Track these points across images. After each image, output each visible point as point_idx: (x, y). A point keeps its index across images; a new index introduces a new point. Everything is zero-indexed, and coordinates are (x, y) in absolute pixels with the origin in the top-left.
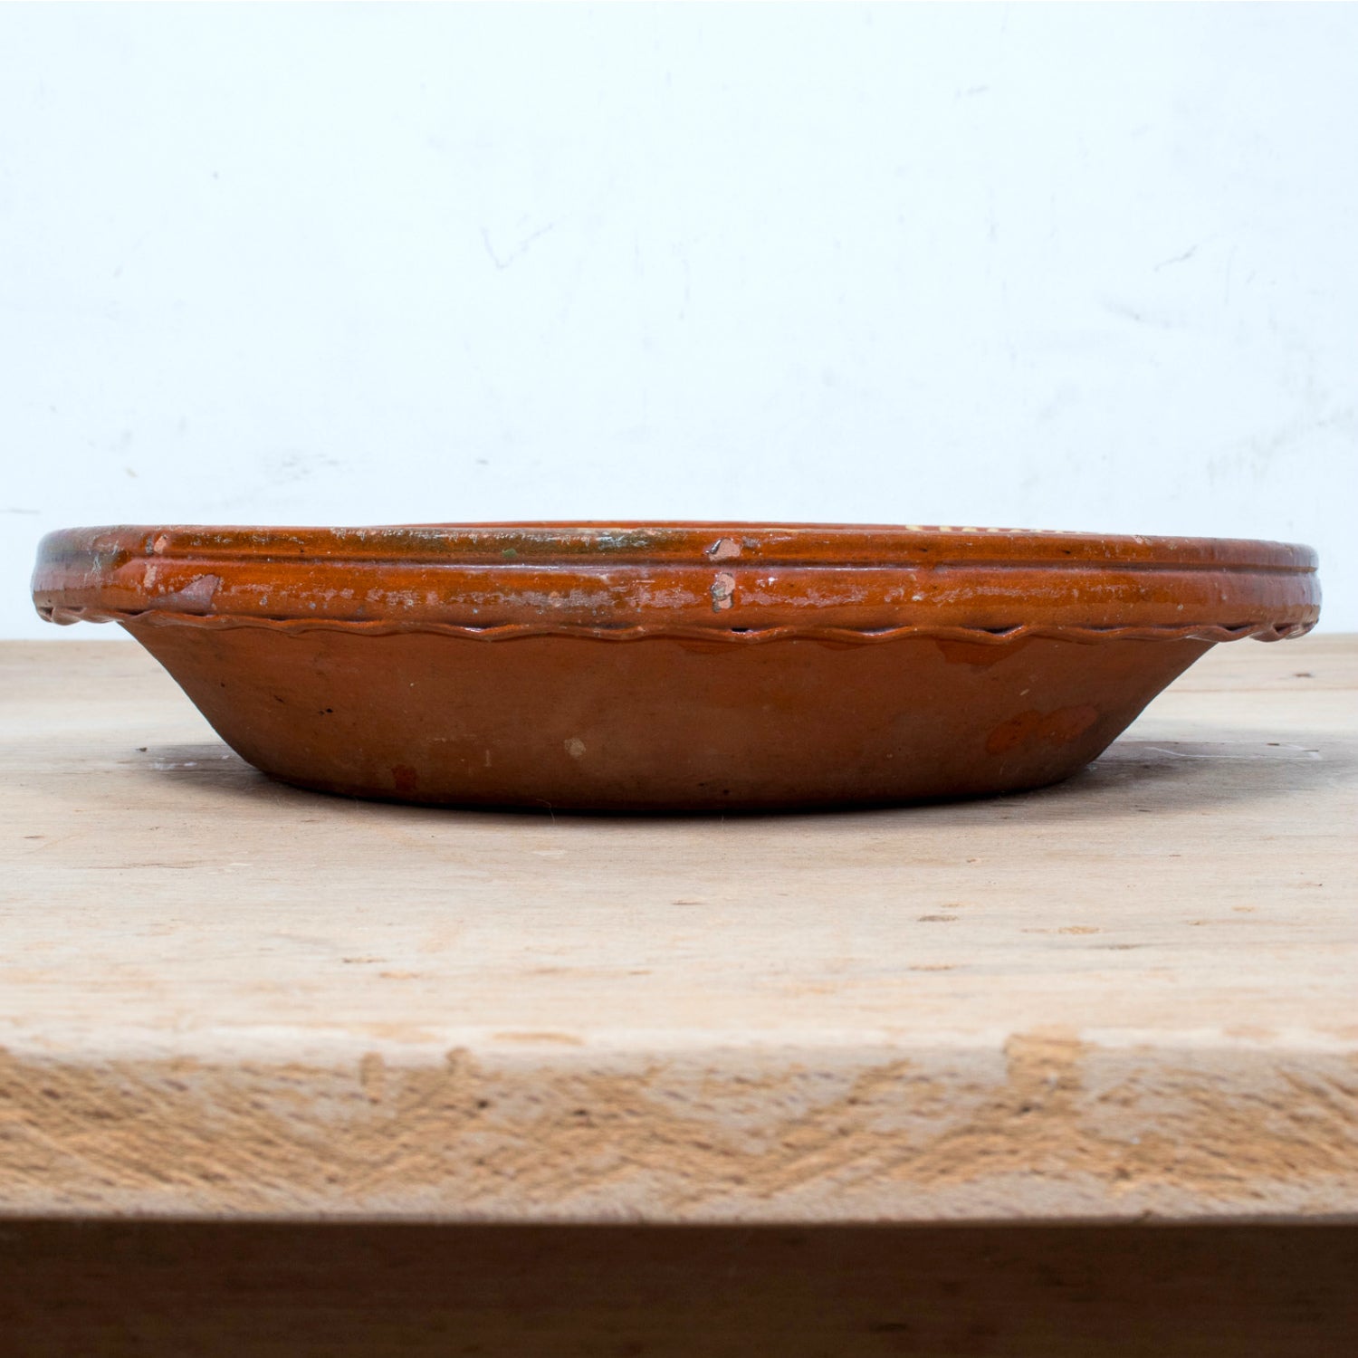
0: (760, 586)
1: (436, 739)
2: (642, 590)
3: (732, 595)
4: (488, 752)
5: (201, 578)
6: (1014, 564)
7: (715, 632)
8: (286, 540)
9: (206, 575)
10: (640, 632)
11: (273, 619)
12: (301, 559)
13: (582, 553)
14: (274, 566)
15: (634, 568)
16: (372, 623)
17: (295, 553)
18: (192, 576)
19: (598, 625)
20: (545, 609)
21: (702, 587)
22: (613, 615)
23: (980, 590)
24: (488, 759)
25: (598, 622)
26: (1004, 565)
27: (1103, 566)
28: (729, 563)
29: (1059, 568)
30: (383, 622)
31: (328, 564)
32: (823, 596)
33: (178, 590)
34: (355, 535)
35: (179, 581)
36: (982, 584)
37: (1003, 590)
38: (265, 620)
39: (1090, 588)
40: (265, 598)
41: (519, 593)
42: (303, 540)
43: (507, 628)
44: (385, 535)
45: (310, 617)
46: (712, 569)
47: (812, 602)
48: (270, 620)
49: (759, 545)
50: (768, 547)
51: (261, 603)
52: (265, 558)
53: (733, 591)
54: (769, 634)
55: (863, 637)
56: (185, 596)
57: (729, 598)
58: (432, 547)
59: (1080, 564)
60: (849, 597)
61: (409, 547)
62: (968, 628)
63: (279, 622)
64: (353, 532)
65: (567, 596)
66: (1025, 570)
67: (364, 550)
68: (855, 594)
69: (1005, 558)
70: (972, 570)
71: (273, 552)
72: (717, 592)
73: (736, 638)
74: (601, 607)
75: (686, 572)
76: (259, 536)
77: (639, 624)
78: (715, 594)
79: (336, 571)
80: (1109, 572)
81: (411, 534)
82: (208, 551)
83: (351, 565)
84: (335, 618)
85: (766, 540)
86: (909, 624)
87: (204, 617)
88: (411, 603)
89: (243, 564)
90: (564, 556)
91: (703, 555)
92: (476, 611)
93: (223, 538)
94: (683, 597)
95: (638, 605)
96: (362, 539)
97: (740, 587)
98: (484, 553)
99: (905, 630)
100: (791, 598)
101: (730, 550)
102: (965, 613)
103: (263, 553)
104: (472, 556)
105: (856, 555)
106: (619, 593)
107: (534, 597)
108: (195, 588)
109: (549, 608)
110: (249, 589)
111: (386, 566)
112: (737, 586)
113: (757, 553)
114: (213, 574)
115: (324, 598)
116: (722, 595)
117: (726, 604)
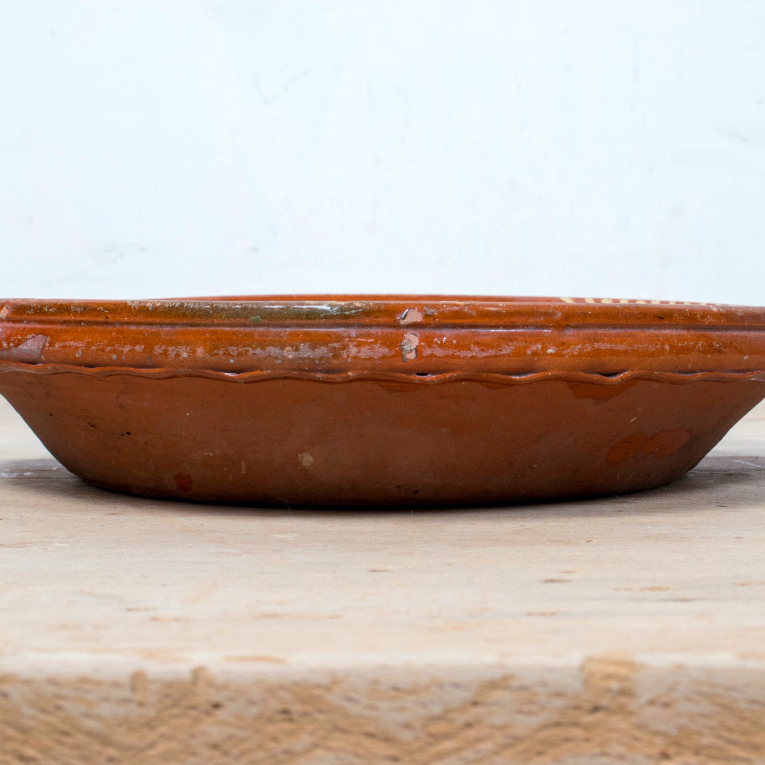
0: (436, 343)
1: (206, 454)
2: (351, 345)
3: (416, 349)
4: (243, 463)
5: (33, 337)
6: (622, 327)
7: (404, 376)
8: (95, 309)
9: (37, 335)
10: (350, 376)
11: (85, 367)
12: (106, 323)
13: (309, 319)
14: (87, 328)
15: (346, 330)
16: (157, 369)
17: (102, 319)
18: (27, 336)
19: (320, 371)
20: (281, 359)
21: (395, 343)
22: (330, 364)
23: (596, 345)
24: (243, 468)
25: (320, 368)
26: (614, 327)
27: (688, 328)
28: (414, 326)
29: (655, 329)
30: (165, 369)
31: (126, 327)
32: (482, 350)
33: (16, 345)
34: (145, 306)
35: (18, 339)
36: (598, 341)
37: (613, 345)
38: (79, 367)
39: (677, 343)
40: (80, 351)
41: (263, 348)
42: (107, 310)
43: (254, 373)
44: (167, 306)
45: (112, 366)
46: (401, 331)
47: (474, 354)
48: (83, 367)
49: (436, 314)
50: (443, 315)
51: (77, 355)
52: (80, 322)
53: (417, 346)
54: (443, 378)
55: (512, 380)
56: (22, 350)
57: (414, 351)
58: (200, 315)
59: (670, 327)
60: (501, 350)
61: (184, 315)
62: (589, 373)
63: (90, 369)
64: (144, 304)
65: (297, 350)
66: (630, 331)
67: (151, 317)
68: (505, 348)
69: (615, 322)
70: (591, 331)
71: (86, 318)
72: (405, 347)
73: (419, 380)
74: (321, 358)
75: (383, 333)
76: (75, 306)
77: (349, 371)
78: (404, 349)
79: (131, 332)
80: (692, 332)
81: (186, 305)
82: (39, 318)
83: (142, 328)
84: (131, 366)
85: (441, 310)
86: (544, 370)
87: (36, 366)
88: (185, 355)
89: (64, 327)
90: (295, 321)
91: (395, 320)
92: (232, 361)
93: (50, 308)
94: (381, 351)
95: (348, 357)
96: (150, 309)
97: (422, 344)
98: (238, 319)
99: (542, 374)
100: (459, 351)
101: (415, 316)
102: (586, 362)
103: (79, 318)
104: (229, 321)
105: (506, 320)
106: (335, 348)
107: (273, 351)
108: (29, 344)
109: (285, 359)
110: (68, 345)
111: (167, 329)
112: (420, 342)
113: (434, 319)
114: (43, 334)
115: (122, 352)
116: (409, 349)
117: (412, 356)
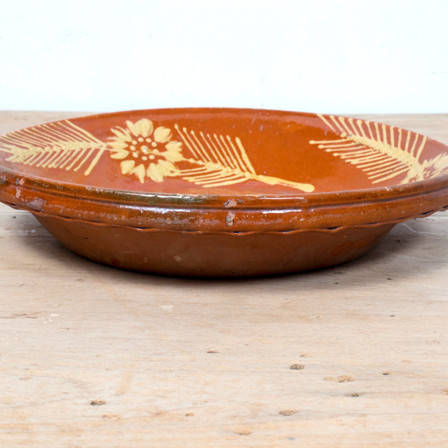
0: (244, 217)
1: (126, 252)
2: (200, 218)
3: (233, 221)
4: (145, 258)
5: (37, 199)
6: (339, 205)
7: (227, 233)
8: (69, 189)
9: (39, 198)
10: (200, 233)
11: (65, 217)
12: (75, 198)
13: (178, 204)
14: (65, 199)
15: (198, 210)
16: (102, 224)
17: (73, 195)
18: (34, 198)
19: (185, 230)
20: (165, 224)
21: (223, 218)
22: (189, 227)
23: (325, 215)
24: (145, 260)
25: (184, 229)
26: (335, 205)
27: (373, 202)
28: (232, 208)
29: (356, 204)
30: (106, 224)
31: (85, 201)
32: (267, 221)
33: (29, 202)
34: (95, 191)
35: (29, 198)
36: (326, 214)
37: (334, 215)
38: (62, 218)
39: (367, 211)
40: (62, 210)
41: (156, 218)
42: (75, 190)
43: (151, 230)
44: (106, 192)
45: (79, 219)
46: (226, 211)
47: (263, 223)
48: (64, 218)
49: (244, 202)
50: (247, 202)
51: (60, 212)
52: (61, 195)
53: (234, 219)
54: (247, 234)
55: (282, 234)
56: (32, 204)
57: (232, 222)
58: (124, 198)
59: (364, 202)
60: (277, 221)
61: (115, 198)
62: (321, 229)
63: (67, 219)
64: (94, 189)
65: (173, 220)
66: (343, 206)
67: (98, 197)
68: (278, 219)
69: (335, 202)
70: (323, 208)
71: (65, 193)
72: (227, 220)
73: (235, 235)
74: (185, 224)
75: (216, 212)
76: (59, 186)
77: (199, 230)
78: (227, 221)
79: (88, 204)
80: (375, 203)
81: (116, 192)
82: (40, 189)
83: (94, 202)
84: (88, 221)
85: (246, 200)
86: (298, 229)
87: (39, 213)
88: (116, 219)
89: (53, 196)
90: (171, 205)
91: (223, 206)
92: (140, 223)
93: (46, 185)
94: (215, 222)
95: (199, 224)
96: (98, 193)
97: (236, 218)
98: (143, 202)
99: (297, 231)
100: (255, 222)
101: (233, 204)
102: (320, 224)
103: (61, 193)
104: (138, 203)
105: (280, 206)
106: (192, 219)
107: (161, 220)
108: (35, 202)
109: (167, 225)
110: (56, 206)
111: (107, 204)
112: (235, 217)
113: (243, 205)
114: (42, 198)
115: (84, 214)
116: (230, 220)
117: (231, 224)
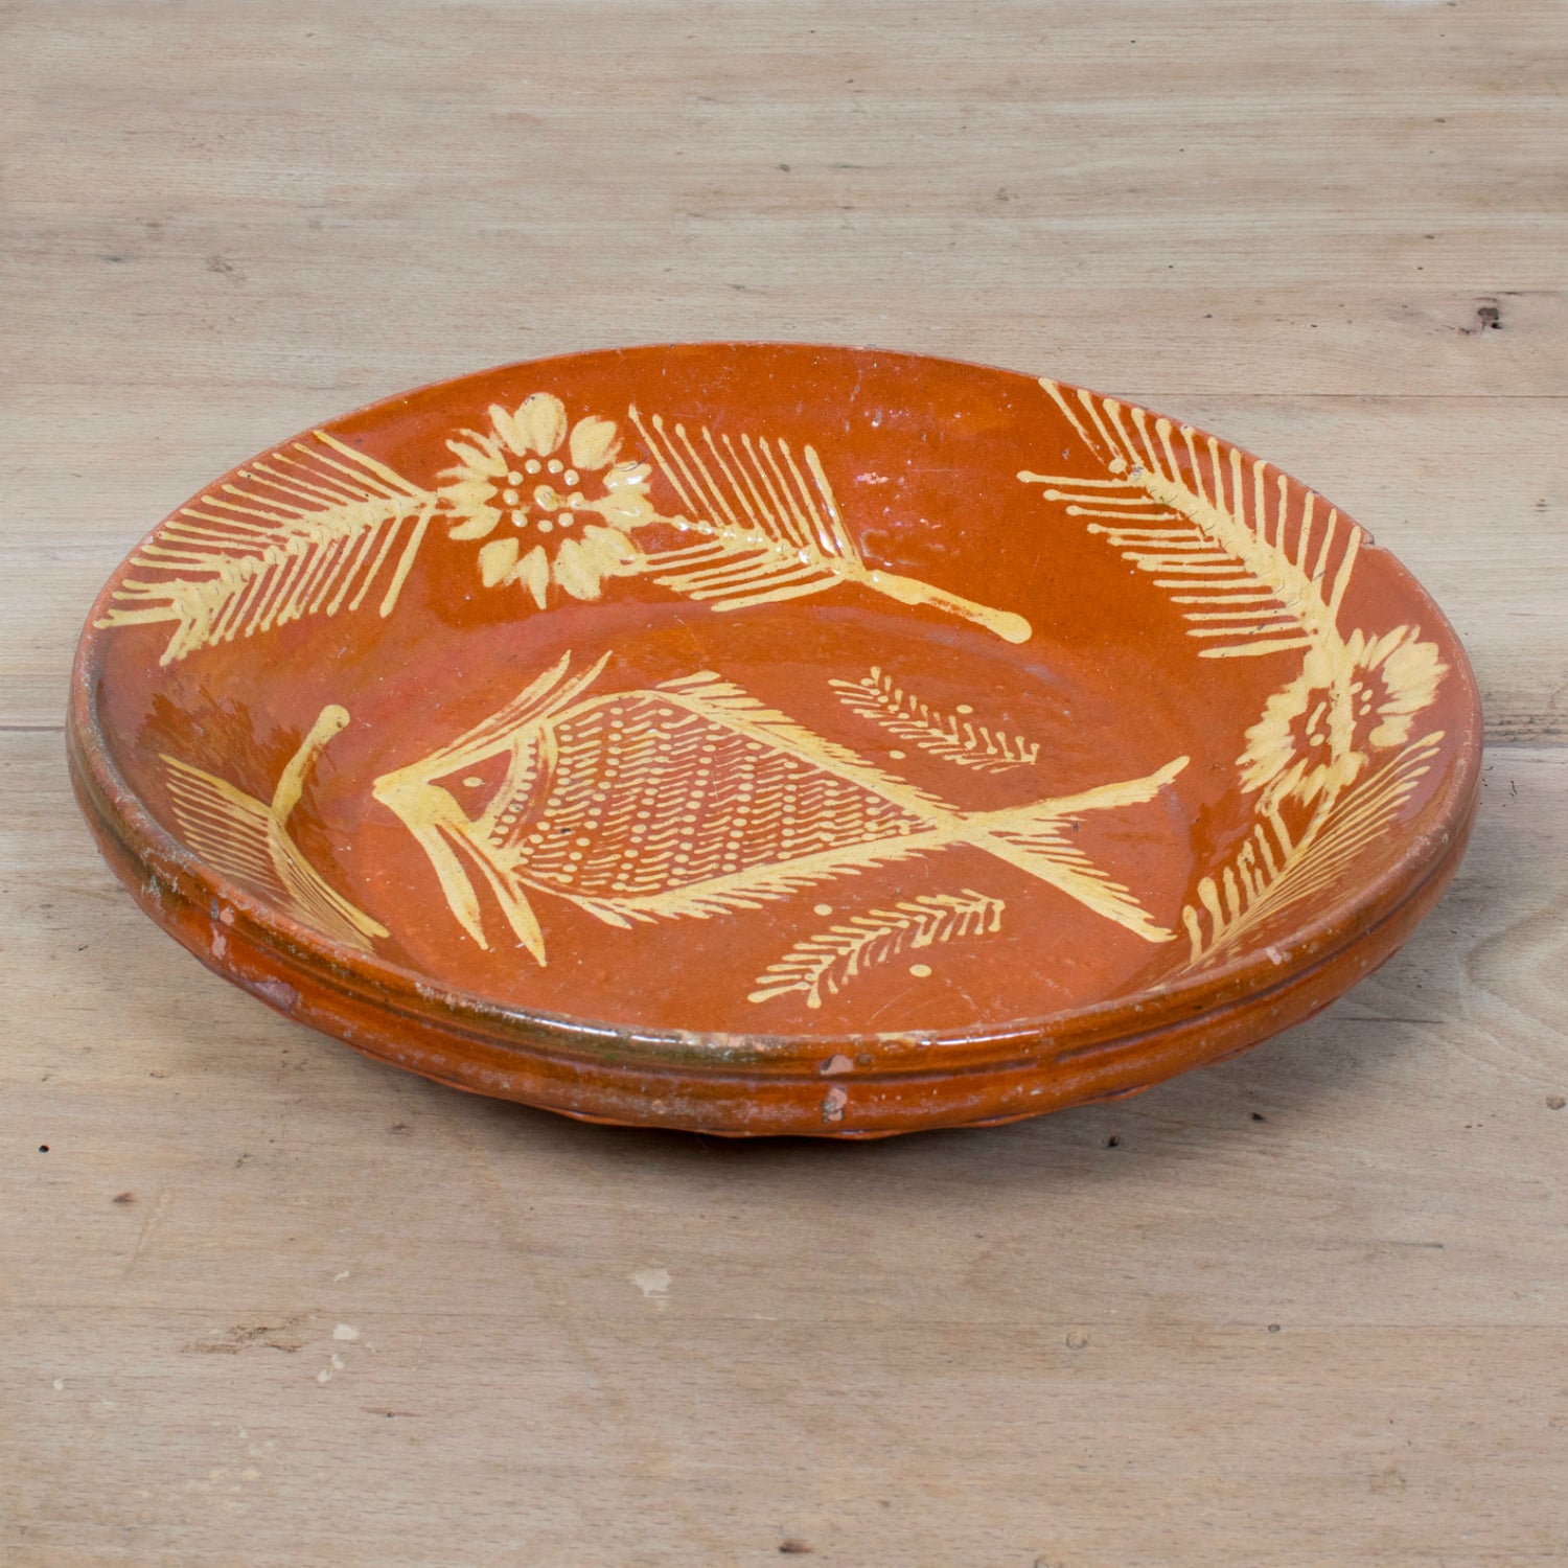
0: (872, 1100)
2: (749, 1104)
3: (843, 1110)
5: (277, 982)
7: (825, 1134)
8: (369, 982)
9: (283, 982)
10: (747, 1136)
12: (387, 1008)
14: (357, 1004)
15: (742, 1082)
16: (466, 1087)
17: (380, 999)
18: (265, 976)
20: (649, 1115)
21: (813, 1102)
22: (719, 1121)
23: (1102, 1071)
28: (840, 1078)
29: (1188, 1023)
30: (477, 1091)
31: (417, 1024)
32: (939, 1107)
33: (252, 980)
34: (444, 1003)
35: (252, 973)
36: (1104, 1065)
37: (1126, 1065)
41: (621, 1098)
42: (387, 990)
43: (608, 1121)
44: (477, 1011)
46: (822, 1084)
47: (927, 1110)
49: (873, 1059)
50: (883, 1060)
52: (345, 991)
53: (845, 1106)
54: (881, 1136)
56: (259, 989)
57: (840, 1112)
61: (503, 1032)
64: (442, 998)
65: (671, 1104)
67: (454, 1019)
68: (971, 1097)
70: (1096, 1053)
71: (355, 988)
72: (827, 1107)
73: (845, 1136)
74: (706, 1116)
75: (795, 1087)
76: (338, 965)
77: (746, 1130)
78: (826, 1109)
79: (425, 1032)
80: (1240, 1008)
82: (283, 956)
83: (442, 1032)
85: (880, 1055)
86: (1027, 1111)
88: (506, 1085)
89: (323, 988)
91: (813, 1070)
92: (577, 1103)
93: (298, 950)
94: (792, 1113)
95: (745, 1116)
96: (452, 1009)
97: (852, 1102)
98: (583, 1053)
100: (905, 1109)
101: (841, 1065)
103: (344, 984)
104: (570, 1053)
106: (725, 1106)
107: (636, 1102)
108: (271, 988)
109: (653, 1115)
110: (331, 1018)
111: (479, 1043)
112: (848, 1100)
113: (871, 1068)
114: (291, 983)
115: (413, 1055)
116: (832, 1109)
117: (838, 1117)
